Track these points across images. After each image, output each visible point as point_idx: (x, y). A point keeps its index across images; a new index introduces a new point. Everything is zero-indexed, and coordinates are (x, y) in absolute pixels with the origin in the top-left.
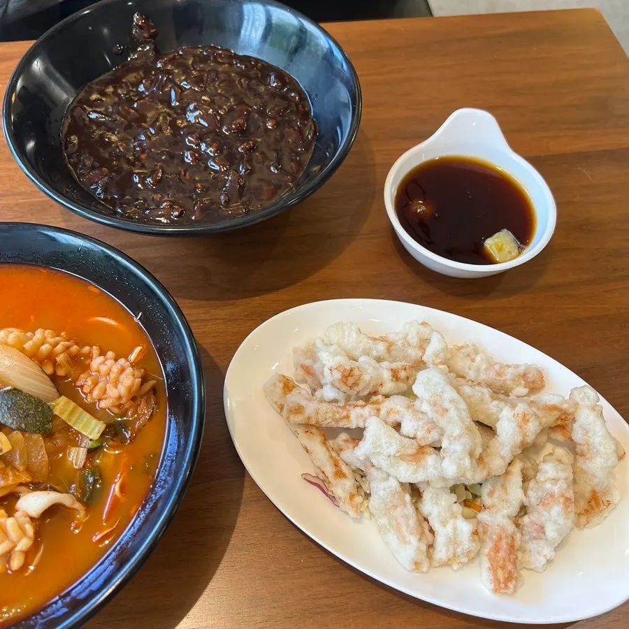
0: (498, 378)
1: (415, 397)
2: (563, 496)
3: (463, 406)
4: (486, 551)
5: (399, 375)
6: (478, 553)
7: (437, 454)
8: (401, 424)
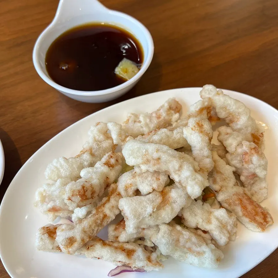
0: (160, 119)
1: (132, 168)
2: (251, 149)
3: (165, 148)
4: (240, 214)
5: (111, 163)
6: (238, 219)
7: (173, 188)
8: (138, 190)
